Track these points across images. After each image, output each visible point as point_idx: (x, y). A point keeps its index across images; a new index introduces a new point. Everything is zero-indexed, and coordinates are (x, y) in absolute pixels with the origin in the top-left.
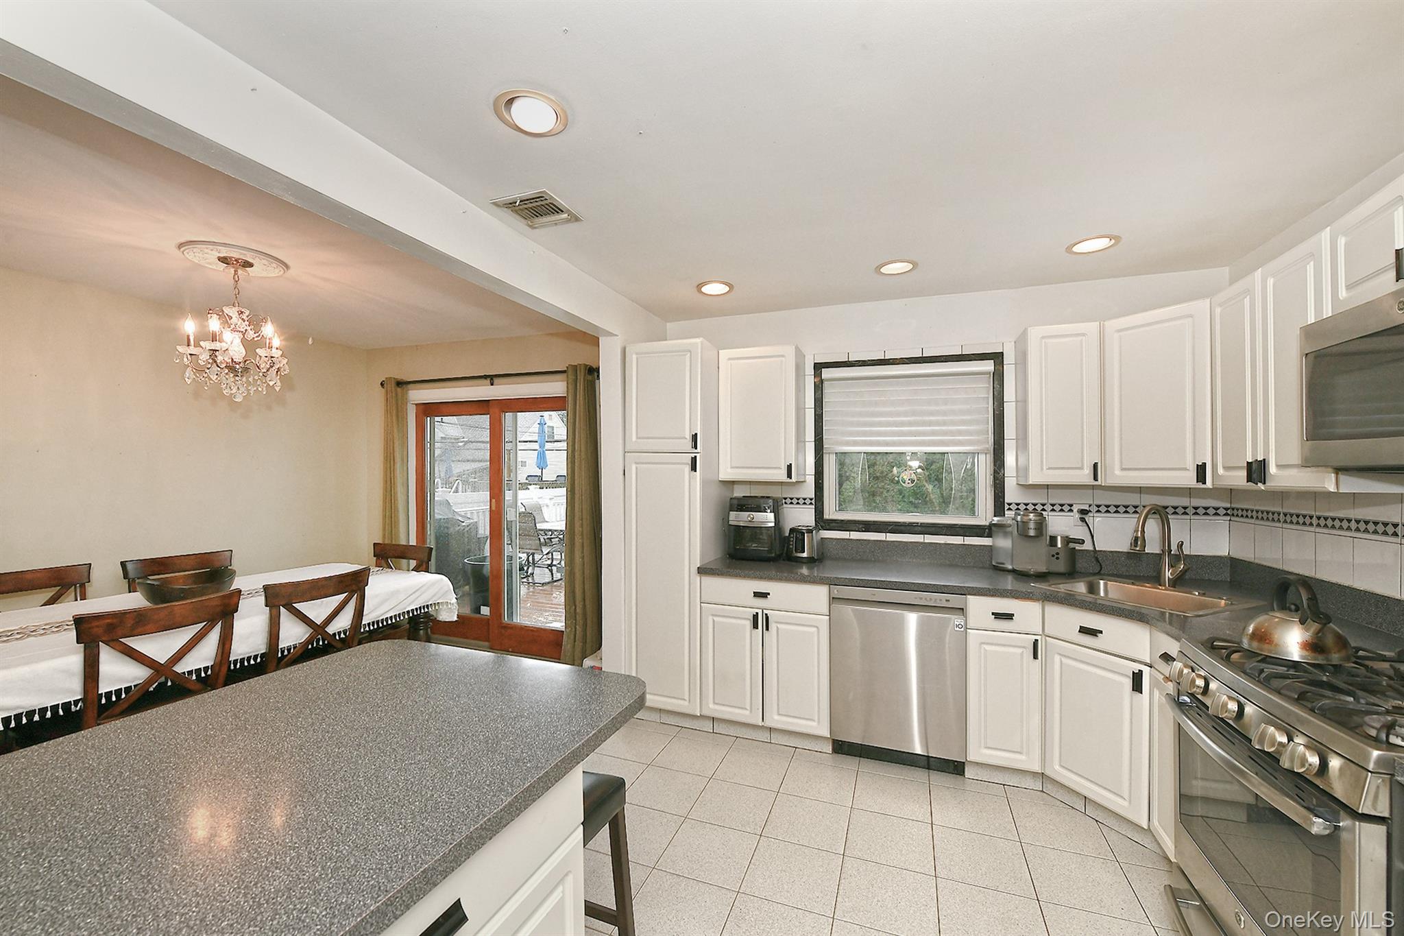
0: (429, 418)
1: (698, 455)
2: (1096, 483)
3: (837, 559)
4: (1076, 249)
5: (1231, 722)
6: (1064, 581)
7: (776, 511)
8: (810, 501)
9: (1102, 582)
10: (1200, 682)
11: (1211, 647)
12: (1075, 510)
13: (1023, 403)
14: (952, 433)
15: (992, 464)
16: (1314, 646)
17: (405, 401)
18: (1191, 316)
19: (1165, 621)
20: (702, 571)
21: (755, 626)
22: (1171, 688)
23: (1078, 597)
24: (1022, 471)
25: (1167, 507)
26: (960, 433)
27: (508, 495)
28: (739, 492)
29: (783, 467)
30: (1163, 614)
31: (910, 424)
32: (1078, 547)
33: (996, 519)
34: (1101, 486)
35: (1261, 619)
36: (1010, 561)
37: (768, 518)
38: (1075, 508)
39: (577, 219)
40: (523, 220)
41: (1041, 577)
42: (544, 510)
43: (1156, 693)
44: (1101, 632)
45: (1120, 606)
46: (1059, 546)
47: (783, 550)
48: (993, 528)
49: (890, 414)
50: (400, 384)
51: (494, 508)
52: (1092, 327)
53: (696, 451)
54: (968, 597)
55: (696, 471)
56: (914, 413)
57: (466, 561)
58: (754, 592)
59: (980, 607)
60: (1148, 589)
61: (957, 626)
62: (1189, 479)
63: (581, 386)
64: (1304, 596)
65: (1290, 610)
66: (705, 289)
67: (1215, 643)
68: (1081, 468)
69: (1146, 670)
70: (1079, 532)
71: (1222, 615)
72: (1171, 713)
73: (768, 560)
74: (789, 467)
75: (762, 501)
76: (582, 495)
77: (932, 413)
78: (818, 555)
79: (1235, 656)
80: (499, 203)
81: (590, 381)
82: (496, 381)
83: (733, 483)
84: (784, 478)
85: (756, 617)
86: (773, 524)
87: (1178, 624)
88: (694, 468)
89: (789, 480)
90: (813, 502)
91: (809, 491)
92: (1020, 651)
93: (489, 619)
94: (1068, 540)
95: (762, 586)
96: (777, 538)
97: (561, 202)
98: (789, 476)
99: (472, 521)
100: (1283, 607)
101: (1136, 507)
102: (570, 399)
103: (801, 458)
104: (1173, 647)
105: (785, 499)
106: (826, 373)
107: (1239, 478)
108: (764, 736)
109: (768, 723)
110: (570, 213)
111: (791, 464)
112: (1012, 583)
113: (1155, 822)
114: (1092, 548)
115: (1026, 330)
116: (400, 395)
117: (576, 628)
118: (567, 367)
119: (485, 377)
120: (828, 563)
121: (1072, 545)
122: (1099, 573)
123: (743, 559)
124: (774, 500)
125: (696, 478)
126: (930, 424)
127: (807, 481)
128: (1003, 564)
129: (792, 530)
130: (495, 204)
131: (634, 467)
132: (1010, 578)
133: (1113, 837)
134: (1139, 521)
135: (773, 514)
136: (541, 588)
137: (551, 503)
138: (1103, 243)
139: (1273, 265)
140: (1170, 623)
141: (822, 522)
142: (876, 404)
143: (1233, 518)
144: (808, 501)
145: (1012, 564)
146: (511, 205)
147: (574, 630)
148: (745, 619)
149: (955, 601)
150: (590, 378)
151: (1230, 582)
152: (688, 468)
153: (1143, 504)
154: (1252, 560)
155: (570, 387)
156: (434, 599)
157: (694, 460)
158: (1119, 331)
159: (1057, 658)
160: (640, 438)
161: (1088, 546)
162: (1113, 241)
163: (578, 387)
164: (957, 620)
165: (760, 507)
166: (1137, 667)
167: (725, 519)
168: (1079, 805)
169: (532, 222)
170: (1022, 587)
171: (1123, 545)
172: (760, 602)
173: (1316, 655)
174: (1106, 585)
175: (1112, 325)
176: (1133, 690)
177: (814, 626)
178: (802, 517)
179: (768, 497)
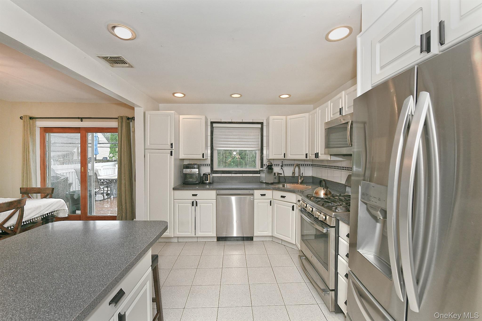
0: (47, 134)
1: (173, 150)
2: (285, 158)
3: (218, 182)
4: (281, 97)
5: (310, 213)
6: (277, 184)
7: (199, 168)
8: (209, 165)
9: (286, 184)
10: (305, 205)
11: (308, 197)
12: (280, 166)
13: (268, 136)
14: (250, 145)
15: (260, 154)
16: (326, 194)
17: (34, 126)
18: (305, 117)
19: (299, 192)
20: (174, 189)
21: (193, 205)
22: (300, 208)
23: (281, 188)
24: (268, 155)
25: (300, 164)
26: (252, 144)
27: (90, 165)
28: (186, 163)
29: (201, 154)
30: (299, 190)
31: (239, 142)
32: (281, 175)
33: (261, 169)
34: (286, 159)
35: (317, 189)
36: (264, 180)
37: (196, 171)
38: (280, 165)
39: (132, 67)
40: (109, 64)
41: (272, 184)
42: (99, 171)
43: (297, 210)
44: (285, 197)
45: (290, 189)
46: (276, 175)
47: (201, 180)
48: (260, 171)
49: (233, 138)
50: (31, 118)
51: (83, 171)
52: (284, 117)
53: (172, 149)
54: (254, 190)
55: (172, 156)
56: (240, 139)
57: (67, 193)
58: (192, 195)
59: (257, 193)
60: (296, 185)
61: (252, 199)
62: (304, 157)
63: (124, 124)
64: (324, 183)
65: (322, 187)
66: (176, 95)
67: (308, 196)
68: (281, 155)
69: (295, 205)
70: (281, 172)
71: (310, 190)
72: (300, 214)
73: (196, 184)
74: (203, 154)
75: (194, 165)
76: (125, 165)
77: (245, 139)
78: (212, 182)
79: (312, 198)
80: (100, 57)
81: (128, 122)
82: (83, 120)
83: (184, 159)
84: (201, 158)
85: (193, 202)
86: (198, 173)
87: (301, 192)
88: (171, 155)
89: (203, 158)
90: (210, 165)
91: (209, 162)
92: (267, 204)
93: (80, 215)
94: (278, 174)
95: (194, 192)
96: (199, 177)
97: (126, 60)
98: (203, 157)
99: (66, 177)
100: (321, 186)
101: (293, 164)
102: (120, 129)
103: (206, 152)
104: (300, 198)
105: (201, 164)
106: (214, 125)
107: (313, 157)
108: (195, 240)
109: (197, 235)
110: (129, 64)
111: (204, 153)
112: (265, 185)
113: (297, 242)
114: (284, 176)
115: (269, 117)
116: (31, 123)
117: (122, 214)
118: (118, 117)
119: (79, 118)
120: (215, 184)
121: (279, 175)
122: (285, 182)
123: (188, 184)
124: (198, 165)
125: (172, 158)
126: (244, 142)
127: (208, 158)
128: (263, 181)
129: (204, 174)
130: (99, 57)
131: (148, 154)
132: (264, 185)
133: (288, 248)
134: (294, 167)
135: (198, 169)
136: (100, 202)
137: (102, 169)
138: (287, 96)
139: (321, 107)
140: (300, 193)
141: (213, 171)
142: (229, 135)
143: (313, 167)
144: (208, 165)
145: (265, 181)
146: (105, 58)
147: (121, 215)
148: (189, 203)
149: (251, 192)
150: (128, 121)
151: (312, 182)
152: (169, 155)
153: (295, 164)
154: (316, 177)
155: (119, 124)
156: (57, 208)
157: (171, 152)
158: (290, 119)
159: (276, 205)
160: (151, 144)
161: (283, 175)
162: (289, 96)
163: (123, 124)
164: (252, 197)
165: (193, 167)
166: (293, 204)
167: (181, 172)
168: (280, 242)
169: (113, 65)
170: (267, 187)
171: (290, 175)
172: (195, 197)
173: (326, 196)
174: (286, 185)
175: (289, 117)
176: (292, 210)
177: (211, 203)
178: (206, 170)
179: (196, 164)
